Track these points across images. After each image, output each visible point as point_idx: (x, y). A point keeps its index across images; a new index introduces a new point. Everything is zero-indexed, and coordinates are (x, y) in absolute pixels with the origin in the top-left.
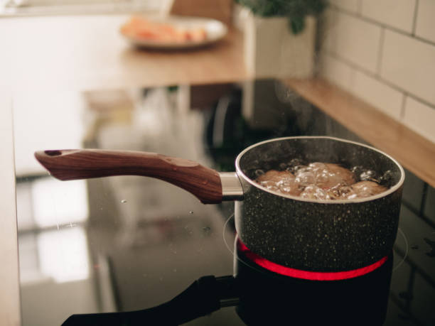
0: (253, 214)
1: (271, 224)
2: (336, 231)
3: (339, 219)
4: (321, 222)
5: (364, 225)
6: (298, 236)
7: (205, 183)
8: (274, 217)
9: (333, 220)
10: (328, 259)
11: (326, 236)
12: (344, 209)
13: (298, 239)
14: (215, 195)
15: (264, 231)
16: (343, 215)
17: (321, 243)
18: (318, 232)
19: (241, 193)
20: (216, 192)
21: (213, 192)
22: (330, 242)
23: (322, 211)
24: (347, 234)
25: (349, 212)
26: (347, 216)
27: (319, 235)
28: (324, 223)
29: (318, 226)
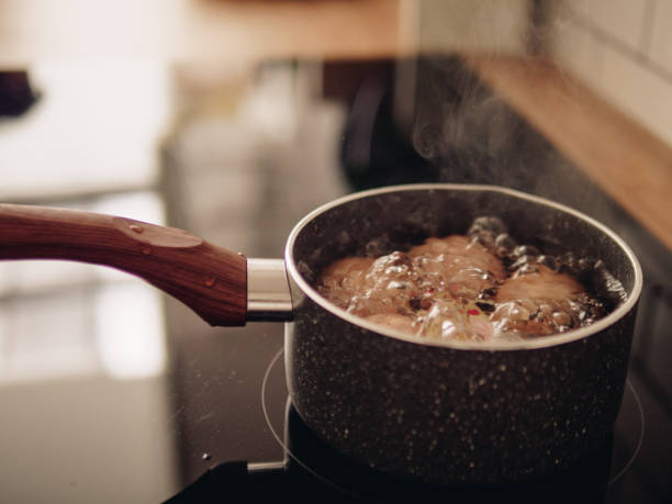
0: (307, 354)
1: (339, 381)
2: (473, 408)
3: (482, 382)
4: (443, 387)
5: (538, 397)
6: (394, 411)
7: (209, 284)
8: (345, 367)
9: (467, 384)
10: (457, 462)
11: (452, 415)
12: (493, 361)
13: (395, 416)
14: (231, 309)
15: (328, 393)
16: (491, 375)
17: (441, 430)
18: (435, 407)
19: (288, 307)
20: (233, 305)
21: (226, 303)
22: (461, 429)
23: (445, 364)
24: (498, 415)
25: (503, 368)
26: (498, 378)
27: (437, 414)
28: (448, 389)
29: (436, 394)
